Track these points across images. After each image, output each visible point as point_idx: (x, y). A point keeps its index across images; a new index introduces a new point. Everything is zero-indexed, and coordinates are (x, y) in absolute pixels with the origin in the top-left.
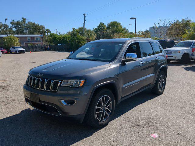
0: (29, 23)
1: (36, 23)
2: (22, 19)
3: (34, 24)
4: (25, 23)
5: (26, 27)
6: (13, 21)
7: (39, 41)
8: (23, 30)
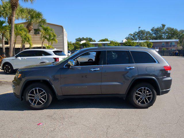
0: (168, 28)
1: (175, 28)
2: (161, 26)
3: (173, 29)
4: (164, 29)
5: (164, 33)
6: (154, 28)
7: (174, 46)
8: (162, 36)
